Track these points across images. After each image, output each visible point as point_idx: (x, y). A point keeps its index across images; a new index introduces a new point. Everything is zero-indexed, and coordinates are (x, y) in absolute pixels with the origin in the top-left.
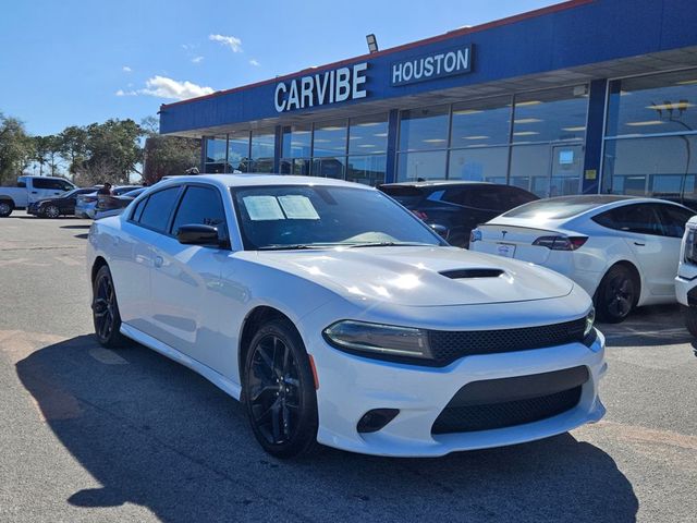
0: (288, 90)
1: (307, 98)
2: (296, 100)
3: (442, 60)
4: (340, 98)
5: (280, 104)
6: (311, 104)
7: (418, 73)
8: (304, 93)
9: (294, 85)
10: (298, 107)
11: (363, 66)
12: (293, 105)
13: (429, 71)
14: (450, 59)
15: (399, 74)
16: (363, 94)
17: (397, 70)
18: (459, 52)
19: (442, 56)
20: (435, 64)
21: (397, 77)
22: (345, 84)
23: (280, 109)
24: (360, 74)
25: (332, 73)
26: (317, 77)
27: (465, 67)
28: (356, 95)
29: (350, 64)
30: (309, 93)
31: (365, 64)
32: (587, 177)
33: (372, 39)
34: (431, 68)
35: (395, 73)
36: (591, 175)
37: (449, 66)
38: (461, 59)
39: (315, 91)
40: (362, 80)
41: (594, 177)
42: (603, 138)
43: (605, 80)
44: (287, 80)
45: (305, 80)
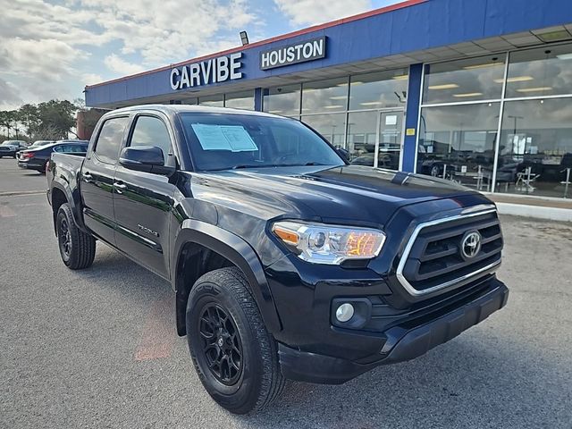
0: (180, 74)
1: (195, 79)
2: (187, 81)
3: (302, 49)
4: (221, 79)
5: (175, 84)
6: (199, 83)
7: (282, 59)
8: (193, 75)
9: (184, 70)
10: (188, 85)
11: (239, 55)
12: (185, 85)
13: (291, 57)
14: (308, 48)
15: (267, 60)
16: (239, 75)
17: (266, 57)
18: (315, 43)
19: (302, 46)
20: (295, 52)
21: (266, 62)
22: (225, 68)
23: (175, 87)
24: (236, 61)
25: (214, 61)
26: (202, 64)
27: (320, 53)
28: (233, 76)
29: (227, 53)
30: (197, 75)
31: (240, 54)
32: (407, 134)
33: (244, 35)
34: (293, 55)
35: (264, 60)
36: (411, 132)
37: (307, 53)
38: (318, 48)
39: (201, 74)
40: (238, 65)
41: (413, 134)
42: (420, 106)
43: (422, 64)
44: (179, 67)
45: (192, 67)
